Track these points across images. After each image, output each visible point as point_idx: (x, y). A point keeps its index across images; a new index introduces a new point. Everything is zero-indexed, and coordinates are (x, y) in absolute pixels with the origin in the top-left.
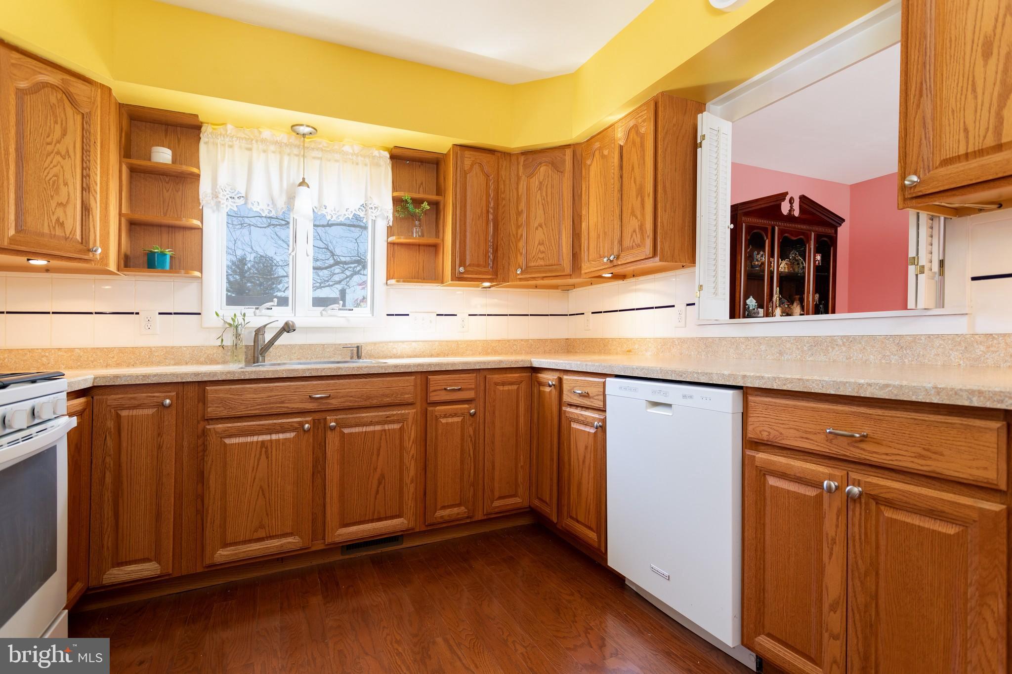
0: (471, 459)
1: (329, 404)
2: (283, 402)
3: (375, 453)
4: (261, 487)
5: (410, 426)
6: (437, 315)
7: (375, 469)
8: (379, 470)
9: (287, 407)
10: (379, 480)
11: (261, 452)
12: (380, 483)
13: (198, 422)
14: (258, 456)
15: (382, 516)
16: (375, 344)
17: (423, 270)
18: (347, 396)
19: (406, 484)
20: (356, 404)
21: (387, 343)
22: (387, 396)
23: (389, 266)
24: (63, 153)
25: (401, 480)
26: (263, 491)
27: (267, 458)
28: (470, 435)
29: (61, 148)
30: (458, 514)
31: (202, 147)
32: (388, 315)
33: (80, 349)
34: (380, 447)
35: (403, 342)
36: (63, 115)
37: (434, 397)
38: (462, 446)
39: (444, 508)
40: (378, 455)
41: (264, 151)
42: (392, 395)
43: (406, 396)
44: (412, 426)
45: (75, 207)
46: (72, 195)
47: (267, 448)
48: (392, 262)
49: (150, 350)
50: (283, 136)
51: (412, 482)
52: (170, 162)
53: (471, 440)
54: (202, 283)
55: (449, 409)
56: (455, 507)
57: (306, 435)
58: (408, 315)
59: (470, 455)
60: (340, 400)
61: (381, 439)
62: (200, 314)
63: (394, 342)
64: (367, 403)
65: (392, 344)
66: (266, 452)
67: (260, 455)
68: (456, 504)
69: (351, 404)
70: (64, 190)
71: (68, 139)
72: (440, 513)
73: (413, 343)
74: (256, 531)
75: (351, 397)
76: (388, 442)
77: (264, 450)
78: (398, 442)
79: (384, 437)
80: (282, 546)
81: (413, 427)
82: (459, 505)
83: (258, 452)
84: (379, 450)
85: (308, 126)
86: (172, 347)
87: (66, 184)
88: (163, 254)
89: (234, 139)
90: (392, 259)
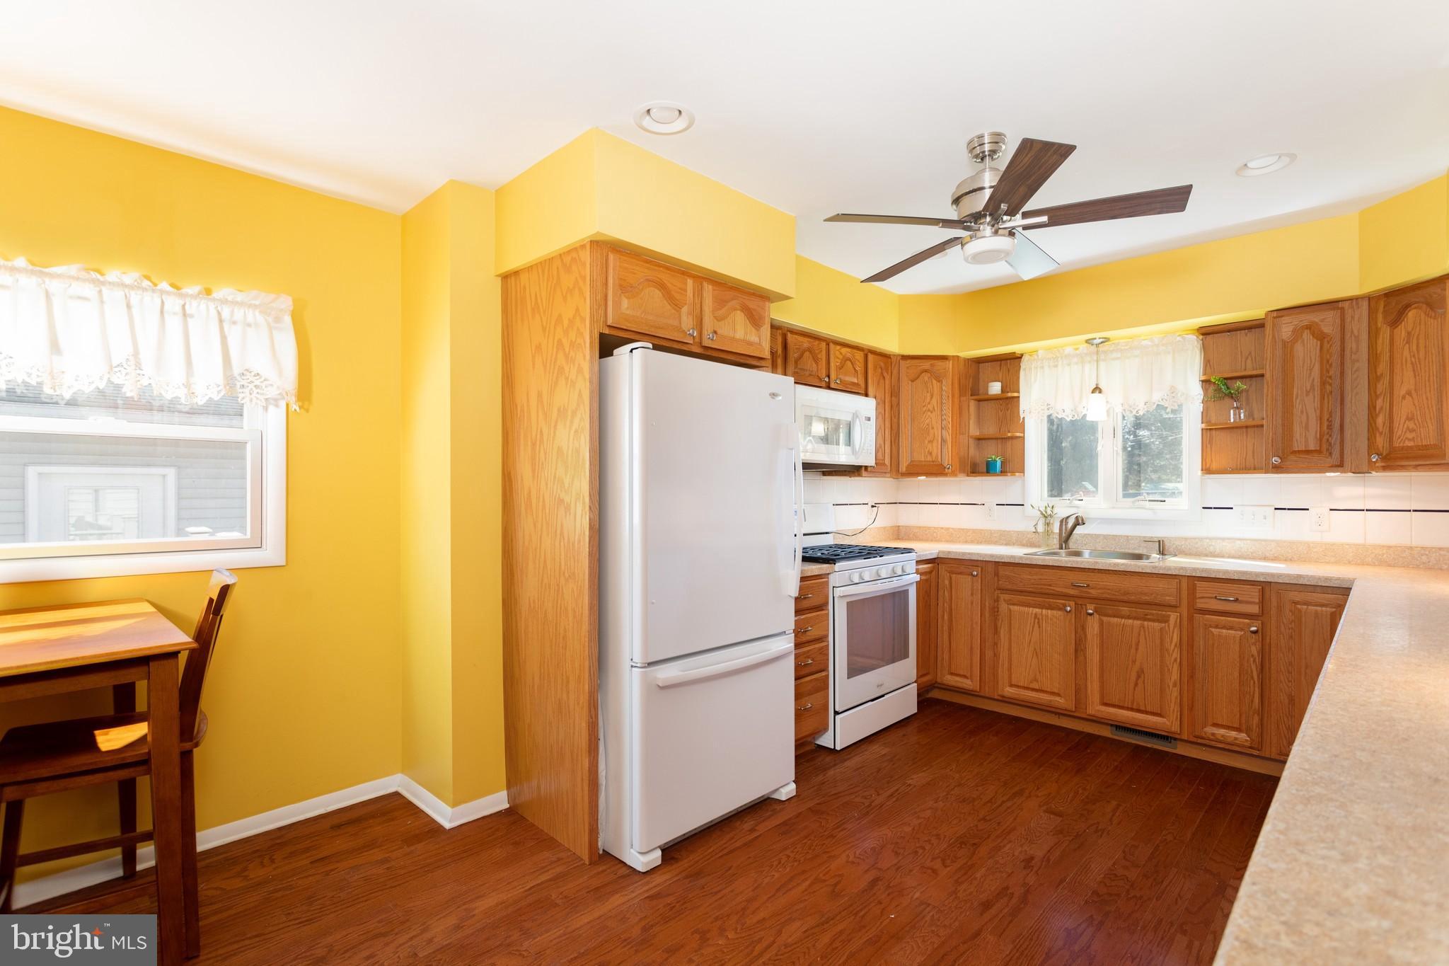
0: (1254, 683)
1: (1089, 593)
2: (1050, 585)
3: (1134, 646)
4: (1035, 649)
5: (1171, 629)
6: (1276, 509)
7: (1134, 662)
8: (1138, 663)
9: (1053, 590)
10: (1138, 672)
11: (1034, 622)
12: (1138, 677)
13: (995, 590)
14: (1032, 623)
15: (1142, 708)
16: (1186, 539)
17: (1253, 456)
18: (1104, 589)
19: (1169, 686)
20: (1114, 597)
21: (1201, 539)
22: (1145, 594)
23: (1204, 454)
24: (931, 409)
25: (1162, 681)
26: (1036, 653)
27: (1039, 627)
28: (1253, 656)
29: (930, 407)
30: (1236, 739)
31: (1022, 374)
32: (1203, 508)
33: (953, 529)
34: (1139, 641)
35: (1223, 539)
36: (931, 386)
37: (1201, 604)
38: (1241, 665)
39: (1216, 725)
40: (1137, 649)
41: (1069, 365)
42: (1152, 594)
43: (1168, 598)
44: (1174, 629)
45: (938, 441)
46: (936, 433)
47: (1038, 619)
48: (1209, 449)
49: (991, 532)
50: (1084, 347)
51: (1175, 685)
52: (1000, 392)
53: (1254, 661)
54: (1024, 480)
55: (1222, 620)
56: (1234, 731)
57: (1069, 614)
58: (1232, 508)
59: (1252, 678)
60: (1099, 591)
61: (1139, 635)
62: (1023, 505)
63: (1210, 539)
64: (1125, 598)
65: (1208, 540)
66: (1038, 622)
67: (1034, 623)
68: (1234, 728)
69: (1108, 596)
70: (931, 431)
71: (934, 401)
72: (1210, 730)
73: (1238, 542)
74: (1031, 682)
75: (1109, 589)
76: (1148, 639)
77: (1036, 620)
78: (1158, 641)
79: (1142, 633)
80: (1051, 701)
81: (1176, 630)
82: (1239, 730)
83: (1032, 621)
84: (1137, 644)
85: (1100, 338)
86: (1004, 531)
87: (933, 428)
88: (995, 461)
89: (1044, 361)
90: (1209, 446)
